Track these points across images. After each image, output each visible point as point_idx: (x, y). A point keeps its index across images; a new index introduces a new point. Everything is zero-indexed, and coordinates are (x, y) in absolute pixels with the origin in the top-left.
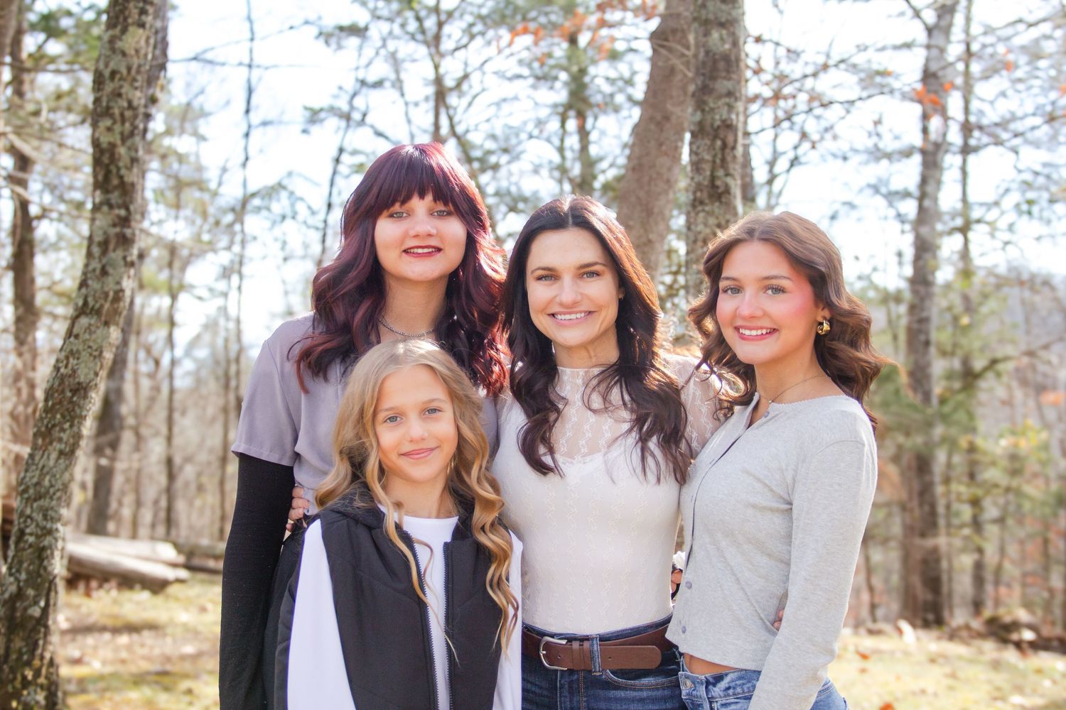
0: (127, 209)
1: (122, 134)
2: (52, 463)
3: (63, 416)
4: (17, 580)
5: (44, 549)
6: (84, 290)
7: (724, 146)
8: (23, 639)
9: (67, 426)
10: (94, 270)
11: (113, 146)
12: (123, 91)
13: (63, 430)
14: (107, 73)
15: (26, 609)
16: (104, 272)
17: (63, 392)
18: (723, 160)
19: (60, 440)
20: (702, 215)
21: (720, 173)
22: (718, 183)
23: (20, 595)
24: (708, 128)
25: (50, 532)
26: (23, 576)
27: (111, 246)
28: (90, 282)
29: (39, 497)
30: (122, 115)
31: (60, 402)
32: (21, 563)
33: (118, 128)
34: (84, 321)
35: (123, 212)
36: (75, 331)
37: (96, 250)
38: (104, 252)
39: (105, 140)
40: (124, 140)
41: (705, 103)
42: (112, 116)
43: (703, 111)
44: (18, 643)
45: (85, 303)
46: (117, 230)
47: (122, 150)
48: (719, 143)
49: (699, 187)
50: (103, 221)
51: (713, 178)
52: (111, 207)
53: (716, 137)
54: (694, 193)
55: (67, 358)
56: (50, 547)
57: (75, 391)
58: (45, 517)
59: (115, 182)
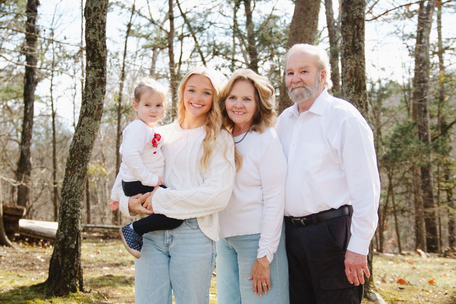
0: (103, 69)
1: (99, 35)
2: (75, 182)
3: (79, 161)
4: (64, 232)
5: (74, 219)
6: (85, 105)
7: (358, 27)
8: (68, 258)
9: (81, 165)
10: (89, 96)
11: (96, 41)
12: (99, 16)
13: (80, 167)
14: (92, 8)
15: (68, 245)
16: (94, 97)
17: (78, 150)
18: (358, 34)
19: (78, 171)
20: (349, 60)
21: (357, 40)
22: (356, 45)
23: (66, 239)
24: (350, 20)
25: (76, 212)
26: (67, 231)
27: (96, 86)
28: (88, 101)
29: (71, 197)
30: (99, 27)
31: (78, 155)
32: (65, 225)
33: (97, 33)
34: (86, 119)
35: (101, 70)
36: (82, 123)
37: (90, 87)
38: (93, 88)
39: (92, 38)
40: (100, 38)
41: (349, 8)
42: (95, 28)
43: (348, 12)
44: (66, 260)
45: (86, 111)
46: (99, 78)
47: (100, 43)
48: (356, 27)
49: (347, 47)
50: (92, 74)
51: (354, 43)
52: (96, 68)
53: (354, 24)
54: (345, 50)
55: (79, 135)
56: (77, 218)
57: (83, 150)
58: (74, 205)
59: (97, 57)
